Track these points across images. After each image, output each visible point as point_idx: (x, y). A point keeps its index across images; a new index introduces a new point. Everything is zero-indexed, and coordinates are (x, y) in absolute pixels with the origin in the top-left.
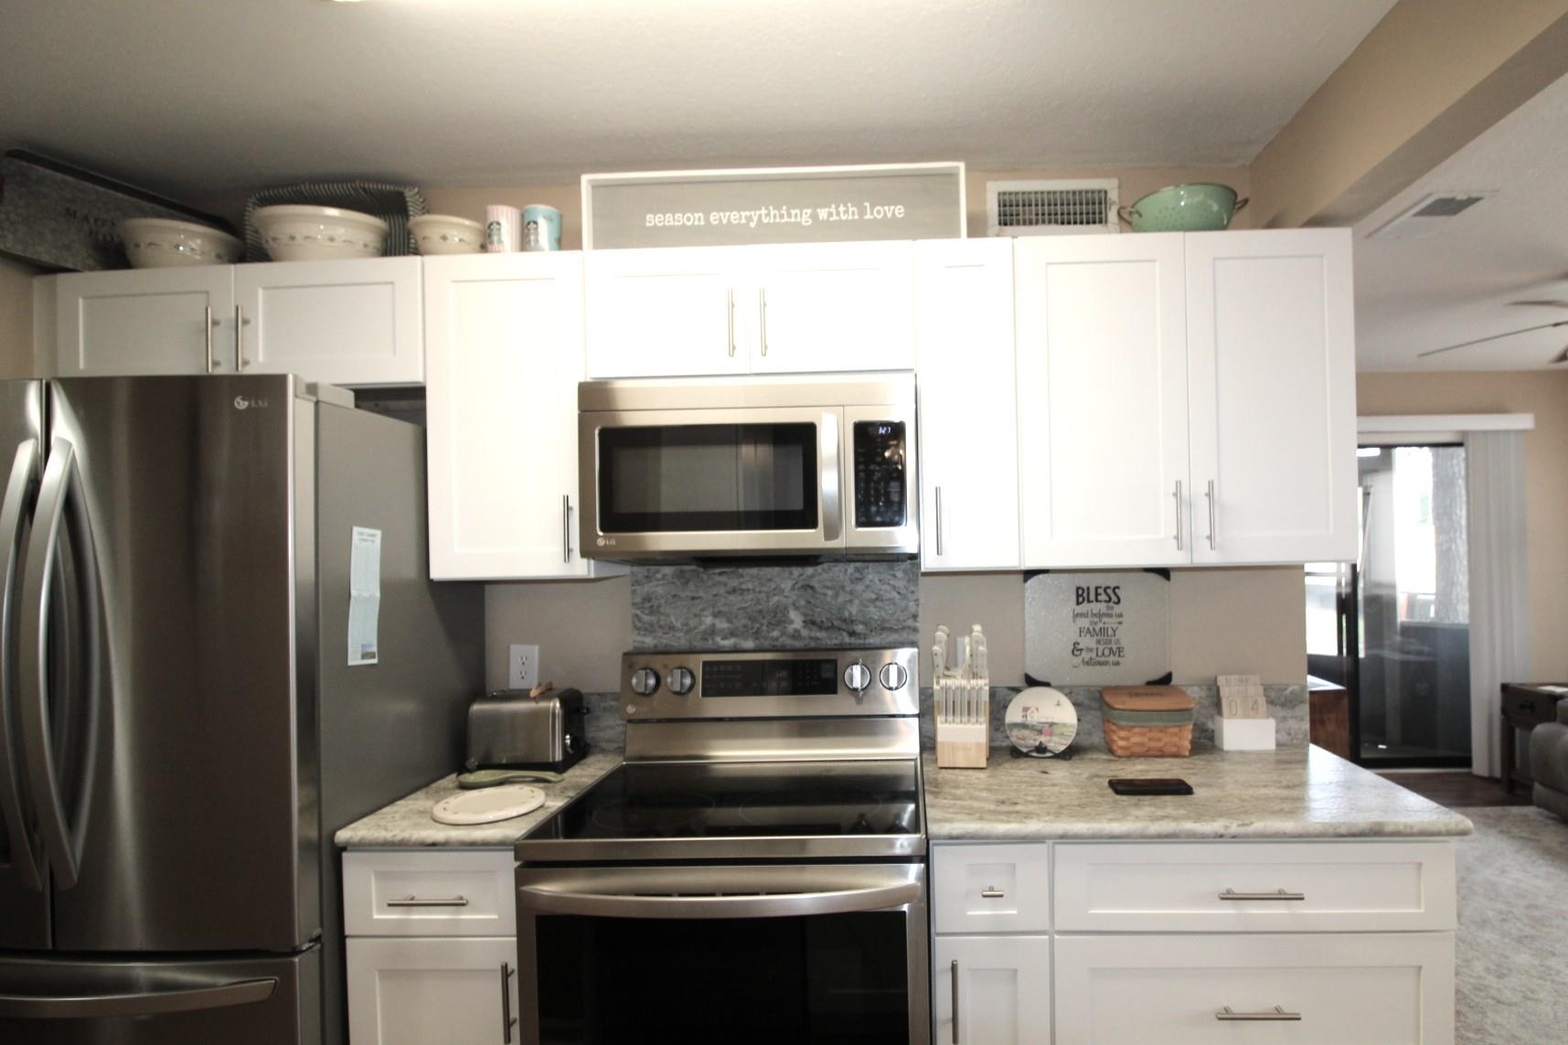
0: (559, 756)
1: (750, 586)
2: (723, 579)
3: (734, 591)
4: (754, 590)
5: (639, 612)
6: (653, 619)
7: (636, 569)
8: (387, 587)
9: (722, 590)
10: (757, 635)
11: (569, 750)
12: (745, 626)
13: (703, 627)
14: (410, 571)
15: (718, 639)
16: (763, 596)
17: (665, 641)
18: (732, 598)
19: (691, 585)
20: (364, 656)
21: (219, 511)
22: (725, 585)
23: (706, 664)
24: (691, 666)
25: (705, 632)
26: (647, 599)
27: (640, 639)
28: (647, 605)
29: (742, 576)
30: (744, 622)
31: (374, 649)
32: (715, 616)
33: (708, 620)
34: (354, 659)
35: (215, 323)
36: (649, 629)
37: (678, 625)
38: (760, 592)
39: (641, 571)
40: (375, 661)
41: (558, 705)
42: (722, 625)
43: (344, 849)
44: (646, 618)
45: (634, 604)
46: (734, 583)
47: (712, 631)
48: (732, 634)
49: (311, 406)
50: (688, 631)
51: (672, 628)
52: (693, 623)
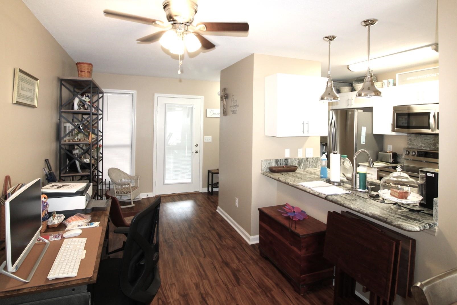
0: (391, 162)
1: (429, 139)
2: (424, 137)
3: (426, 139)
4: (430, 139)
5: (408, 141)
6: (411, 143)
7: (408, 134)
8: (366, 134)
9: (424, 139)
10: (430, 147)
11: (393, 161)
12: (428, 146)
13: (420, 145)
14: (370, 132)
15: (422, 147)
16: (431, 141)
17: (413, 147)
18: (425, 140)
19: (418, 138)
20: (363, 143)
21: (349, 123)
22: (424, 138)
23: (418, 151)
24: (415, 151)
25: (420, 146)
26: (410, 139)
27: (408, 146)
28: (410, 140)
29: (427, 137)
30: (427, 145)
31: (364, 142)
32: (422, 143)
33: (421, 144)
34: (362, 143)
35: (349, 100)
36: (410, 144)
37: (415, 144)
38: (431, 140)
39: (409, 135)
40: (364, 144)
41: (391, 154)
42: (423, 145)
43: (360, 165)
44: (410, 143)
45: (408, 140)
46: (426, 138)
47: (421, 146)
48: (425, 147)
49: (357, 113)
50: (417, 146)
51: (414, 145)
52: (418, 144)
